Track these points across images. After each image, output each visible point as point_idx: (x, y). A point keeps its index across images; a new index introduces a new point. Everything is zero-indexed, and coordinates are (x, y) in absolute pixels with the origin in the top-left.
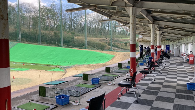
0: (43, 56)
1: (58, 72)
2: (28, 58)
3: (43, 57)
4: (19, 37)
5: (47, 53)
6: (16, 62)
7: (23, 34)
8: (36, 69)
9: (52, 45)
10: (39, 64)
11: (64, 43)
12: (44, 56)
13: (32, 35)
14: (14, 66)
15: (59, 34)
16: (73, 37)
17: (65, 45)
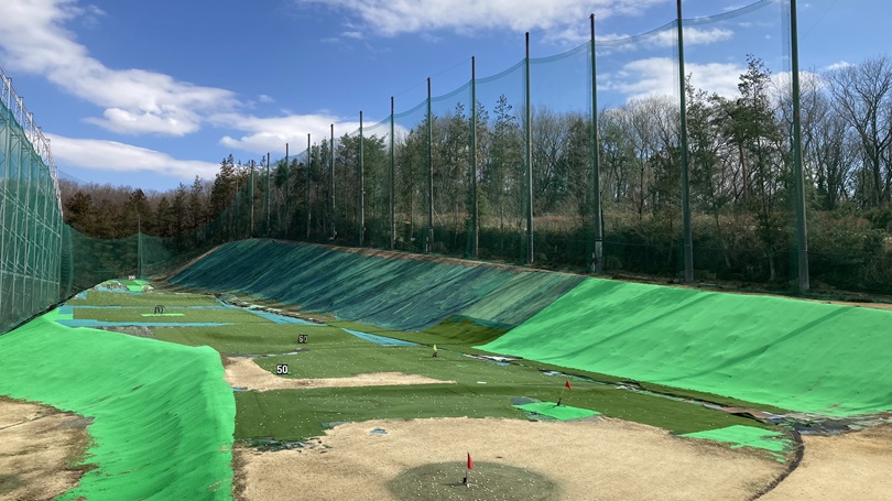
0: (689, 345)
1: (748, 451)
2: (618, 353)
3: (688, 348)
4: (594, 251)
5: (711, 329)
6: (556, 368)
7: (612, 238)
8: (625, 418)
9: (749, 288)
10: (661, 387)
11: (813, 275)
12: (692, 343)
13: (652, 238)
14: (536, 390)
15: (786, 223)
16: (876, 239)
17: (823, 286)
